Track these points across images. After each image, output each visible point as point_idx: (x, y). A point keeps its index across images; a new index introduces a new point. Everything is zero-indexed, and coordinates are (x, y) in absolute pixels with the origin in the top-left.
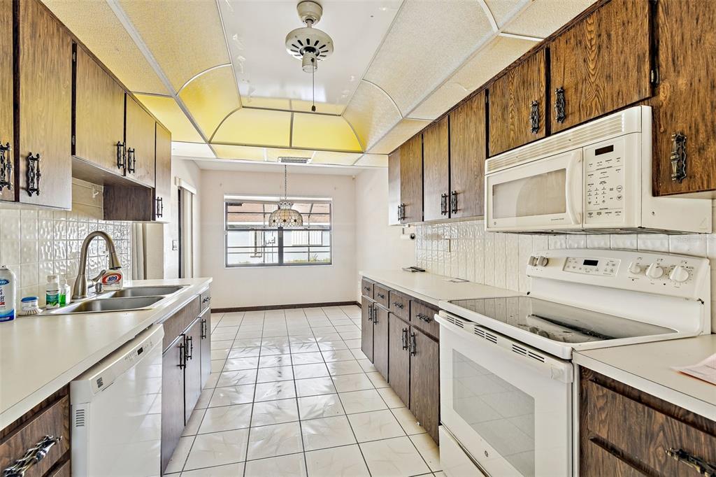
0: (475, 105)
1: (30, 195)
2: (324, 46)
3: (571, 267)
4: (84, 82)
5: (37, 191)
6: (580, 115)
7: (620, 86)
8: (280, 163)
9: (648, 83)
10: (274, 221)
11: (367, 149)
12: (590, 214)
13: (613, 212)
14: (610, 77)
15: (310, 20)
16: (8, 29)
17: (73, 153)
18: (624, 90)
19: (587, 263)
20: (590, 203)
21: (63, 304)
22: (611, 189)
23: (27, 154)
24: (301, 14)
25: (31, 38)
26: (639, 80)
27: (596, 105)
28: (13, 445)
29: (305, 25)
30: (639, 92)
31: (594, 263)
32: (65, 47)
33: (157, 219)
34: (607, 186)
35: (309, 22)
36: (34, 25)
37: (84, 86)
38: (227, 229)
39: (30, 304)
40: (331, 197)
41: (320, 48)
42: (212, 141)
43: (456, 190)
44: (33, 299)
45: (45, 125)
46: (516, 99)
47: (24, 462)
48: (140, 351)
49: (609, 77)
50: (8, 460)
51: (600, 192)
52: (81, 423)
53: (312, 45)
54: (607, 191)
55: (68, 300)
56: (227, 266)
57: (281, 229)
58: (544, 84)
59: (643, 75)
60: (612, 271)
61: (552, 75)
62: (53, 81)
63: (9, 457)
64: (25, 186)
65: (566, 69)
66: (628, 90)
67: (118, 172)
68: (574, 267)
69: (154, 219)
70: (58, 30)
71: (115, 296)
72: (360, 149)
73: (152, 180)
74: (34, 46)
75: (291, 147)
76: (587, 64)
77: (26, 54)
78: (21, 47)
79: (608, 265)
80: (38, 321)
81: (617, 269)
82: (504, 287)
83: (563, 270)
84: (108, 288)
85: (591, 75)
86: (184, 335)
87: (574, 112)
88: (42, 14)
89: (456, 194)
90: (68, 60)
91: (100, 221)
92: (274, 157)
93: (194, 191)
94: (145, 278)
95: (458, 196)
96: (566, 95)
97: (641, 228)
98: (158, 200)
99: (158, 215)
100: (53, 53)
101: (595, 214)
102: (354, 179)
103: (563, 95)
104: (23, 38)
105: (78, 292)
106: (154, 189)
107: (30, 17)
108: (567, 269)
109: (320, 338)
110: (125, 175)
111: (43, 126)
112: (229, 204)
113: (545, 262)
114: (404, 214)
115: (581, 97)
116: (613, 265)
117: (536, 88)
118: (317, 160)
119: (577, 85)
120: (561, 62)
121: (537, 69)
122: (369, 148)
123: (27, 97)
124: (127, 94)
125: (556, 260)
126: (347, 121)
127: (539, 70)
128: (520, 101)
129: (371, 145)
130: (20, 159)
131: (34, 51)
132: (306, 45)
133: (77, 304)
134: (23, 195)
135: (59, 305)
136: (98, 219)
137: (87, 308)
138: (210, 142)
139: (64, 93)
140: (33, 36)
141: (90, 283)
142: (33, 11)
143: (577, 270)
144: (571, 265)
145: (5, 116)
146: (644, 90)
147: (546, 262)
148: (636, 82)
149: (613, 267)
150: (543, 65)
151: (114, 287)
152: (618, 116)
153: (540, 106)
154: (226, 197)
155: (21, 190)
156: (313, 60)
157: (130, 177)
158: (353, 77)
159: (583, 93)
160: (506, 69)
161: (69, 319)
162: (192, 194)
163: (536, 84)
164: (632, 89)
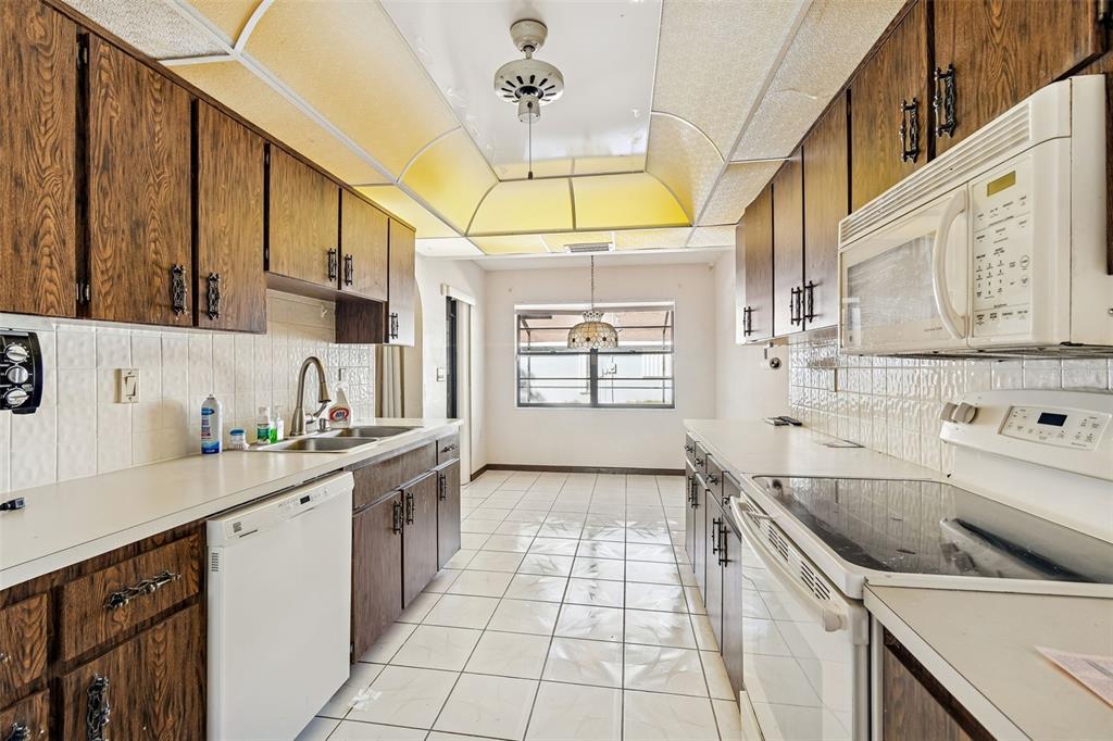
0: (833, 124)
1: (211, 319)
2: (545, 80)
3: (1015, 427)
4: (280, 186)
5: (216, 313)
6: (978, 116)
7: (1042, 42)
8: (569, 253)
9: (1090, 25)
10: (574, 340)
11: (696, 219)
12: (980, 317)
13: (1015, 313)
14: (1025, 25)
15: (529, 47)
16: (185, 145)
17: (266, 267)
18: (1049, 48)
19: (1047, 419)
20: (979, 294)
21: (274, 440)
22: (1012, 265)
23: (207, 275)
24: (516, 41)
25: (212, 149)
26: (1074, 20)
27: (1003, 90)
28: (124, 571)
29: (523, 55)
30: (1076, 46)
31: (1058, 420)
32: (254, 150)
33: (391, 341)
34: (1006, 258)
35: (528, 50)
36: (215, 135)
37: (281, 190)
38: (519, 353)
39: (238, 437)
40: (671, 300)
41: (541, 85)
42: (469, 232)
43: (812, 279)
44: (241, 432)
45: (229, 241)
46: (887, 100)
47: (137, 591)
48: (305, 500)
49: (1024, 27)
50: (117, 584)
51: (994, 271)
52: (215, 569)
53: (527, 83)
54: (1006, 268)
55: (280, 436)
56: (520, 405)
57: (594, 353)
58: (925, 64)
59: (1082, 8)
60: (1090, 438)
61: (936, 43)
62: (240, 191)
63: (119, 581)
64: (205, 309)
65: (958, 26)
66: (1057, 48)
67: (332, 285)
68: (1020, 428)
69: (387, 341)
70: (245, 133)
71: (341, 435)
72: (686, 221)
73: (383, 291)
74: (216, 158)
75: (575, 230)
76: (990, 9)
77: (206, 167)
78: (200, 162)
79: (1083, 425)
80: (245, 455)
81: (1099, 435)
82: (918, 463)
83: (1000, 433)
84: (336, 425)
85: (994, 30)
86: (402, 491)
87: (969, 113)
88: (225, 120)
89: (811, 287)
90: (258, 165)
91: (330, 345)
92: (559, 246)
93: (472, 302)
94: (403, 416)
95: (814, 289)
96: (957, 79)
97: (1070, 344)
98: (393, 317)
99: (393, 335)
100: (239, 161)
101: (987, 318)
102: (711, 268)
103: (953, 81)
104: (203, 152)
105: (295, 428)
106: (387, 304)
107: (211, 126)
108: (1006, 431)
109: (633, 523)
110: (340, 288)
111: (227, 243)
112: (523, 317)
113: (970, 415)
114: (749, 325)
115: (979, 77)
116: (1095, 426)
117: (914, 74)
118: (623, 245)
119: (973, 54)
120: (949, 15)
121: (915, 37)
122: (697, 216)
123: (207, 214)
124: (342, 189)
125: (992, 411)
126: (657, 178)
127: (918, 38)
128: (893, 104)
129: (699, 212)
130: (200, 281)
131: (216, 165)
132: (518, 85)
133: (291, 442)
134: (203, 320)
135: (269, 441)
136: (329, 341)
137: (301, 446)
138: (466, 235)
139: (253, 202)
140: (215, 146)
141: (309, 418)
142: (214, 121)
143: (1024, 434)
144: (1015, 421)
145: (182, 238)
146: (1083, 42)
147: (973, 414)
148: (1069, 26)
149: (1093, 431)
150: (923, 26)
151: (341, 425)
152: (1022, 109)
153: (920, 108)
154: (517, 307)
155: (200, 314)
156: (530, 105)
157: (347, 289)
158: (635, 111)
159: (983, 70)
160: (875, 46)
161: (281, 457)
162: (470, 306)
163: (914, 66)
164: (1062, 44)
